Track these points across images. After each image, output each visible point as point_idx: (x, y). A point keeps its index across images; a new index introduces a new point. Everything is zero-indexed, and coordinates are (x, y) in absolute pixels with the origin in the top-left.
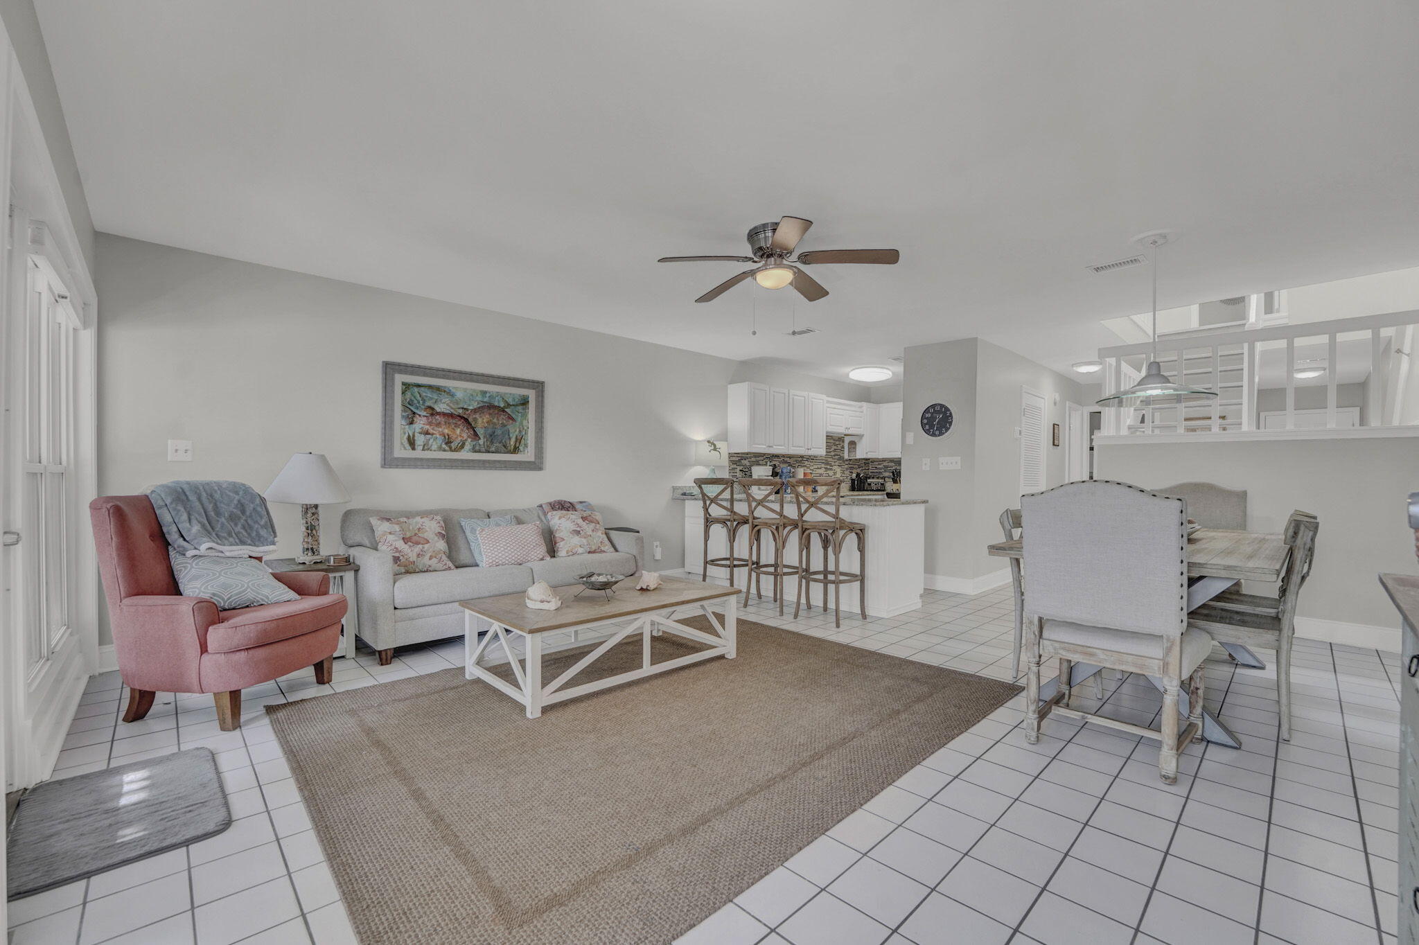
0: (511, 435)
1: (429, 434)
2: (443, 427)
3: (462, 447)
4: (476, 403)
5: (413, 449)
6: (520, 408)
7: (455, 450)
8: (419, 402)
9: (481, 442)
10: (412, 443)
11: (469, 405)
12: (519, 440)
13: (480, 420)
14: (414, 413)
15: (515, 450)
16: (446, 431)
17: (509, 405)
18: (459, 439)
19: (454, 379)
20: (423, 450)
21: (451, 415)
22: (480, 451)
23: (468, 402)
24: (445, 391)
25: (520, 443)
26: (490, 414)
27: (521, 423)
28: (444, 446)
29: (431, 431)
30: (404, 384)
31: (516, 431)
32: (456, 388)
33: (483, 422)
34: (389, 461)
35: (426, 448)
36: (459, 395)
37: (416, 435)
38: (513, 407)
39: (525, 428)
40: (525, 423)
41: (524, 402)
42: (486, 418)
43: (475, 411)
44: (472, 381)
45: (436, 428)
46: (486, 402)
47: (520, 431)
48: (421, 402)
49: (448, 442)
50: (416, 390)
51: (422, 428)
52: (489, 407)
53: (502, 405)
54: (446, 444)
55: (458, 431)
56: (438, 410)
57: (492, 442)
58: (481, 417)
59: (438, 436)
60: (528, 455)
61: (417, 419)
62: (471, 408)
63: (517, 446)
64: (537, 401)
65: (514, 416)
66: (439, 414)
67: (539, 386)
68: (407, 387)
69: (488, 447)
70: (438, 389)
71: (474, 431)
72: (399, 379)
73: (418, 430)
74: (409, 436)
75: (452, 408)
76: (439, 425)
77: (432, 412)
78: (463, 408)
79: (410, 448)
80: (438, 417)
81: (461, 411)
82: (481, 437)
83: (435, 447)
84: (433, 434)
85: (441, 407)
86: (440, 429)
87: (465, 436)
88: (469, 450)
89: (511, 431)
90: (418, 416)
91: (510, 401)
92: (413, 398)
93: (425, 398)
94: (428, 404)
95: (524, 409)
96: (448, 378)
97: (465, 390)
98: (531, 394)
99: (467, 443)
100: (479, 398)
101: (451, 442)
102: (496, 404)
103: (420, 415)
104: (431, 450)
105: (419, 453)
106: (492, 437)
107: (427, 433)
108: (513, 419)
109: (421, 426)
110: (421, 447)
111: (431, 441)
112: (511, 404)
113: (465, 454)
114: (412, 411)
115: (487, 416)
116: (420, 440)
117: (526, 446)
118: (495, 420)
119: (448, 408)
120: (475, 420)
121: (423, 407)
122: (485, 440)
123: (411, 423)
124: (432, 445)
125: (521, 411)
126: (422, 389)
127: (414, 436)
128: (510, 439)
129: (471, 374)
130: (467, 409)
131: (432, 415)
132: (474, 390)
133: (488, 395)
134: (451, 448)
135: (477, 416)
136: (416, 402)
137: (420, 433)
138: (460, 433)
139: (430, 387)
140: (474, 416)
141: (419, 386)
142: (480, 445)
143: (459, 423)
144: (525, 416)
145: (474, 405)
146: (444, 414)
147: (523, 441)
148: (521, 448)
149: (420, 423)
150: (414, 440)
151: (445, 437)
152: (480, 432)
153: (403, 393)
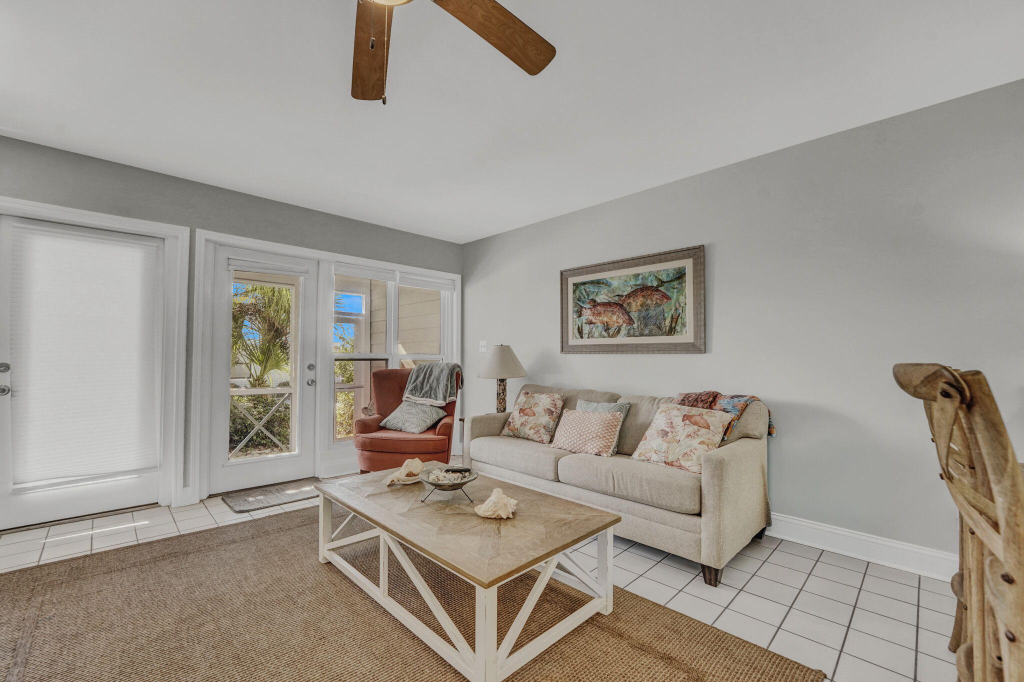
0: (666, 315)
1: (592, 323)
2: (603, 315)
3: (618, 332)
4: (630, 288)
5: (582, 337)
6: (675, 283)
7: (612, 336)
8: (585, 298)
9: (635, 326)
10: (580, 332)
11: (624, 291)
12: (675, 319)
13: (634, 304)
14: (582, 307)
15: (671, 331)
16: (605, 319)
17: (662, 283)
18: (616, 325)
19: (609, 270)
20: (588, 338)
21: (608, 304)
22: (634, 336)
23: (623, 289)
24: (603, 283)
25: (676, 322)
26: (643, 296)
27: (678, 300)
28: (604, 333)
29: (594, 321)
30: (574, 285)
31: (671, 309)
32: (612, 278)
33: (637, 306)
34: (565, 347)
35: (590, 336)
36: (615, 283)
37: (584, 325)
38: (667, 284)
39: (682, 305)
40: (682, 299)
41: (680, 276)
42: (640, 300)
43: (629, 296)
44: (624, 267)
45: (598, 318)
46: (638, 285)
47: (676, 309)
48: (586, 297)
49: (607, 329)
50: (582, 287)
51: (587, 319)
52: (643, 290)
53: (655, 284)
54: (605, 331)
55: (615, 318)
56: (599, 301)
57: (646, 325)
58: (634, 301)
59: (599, 324)
60: (686, 335)
61: (584, 311)
62: (626, 293)
63: (673, 325)
64: (695, 271)
65: (669, 294)
66: (599, 304)
67: (698, 254)
68: (576, 286)
69: (642, 330)
70: (598, 283)
71: (629, 315)
72: (572, 280)
73: (584, 321)
74: (579, 327)
75: (609, 297)
76: (599, 314)
77: (595, 304)
78: (618, 296)
79: (579, 337)
80: (598, 308)
81: (617, 298)
82: (636, 321)
83: (596, 334)
84: (595, 324)
85: (601, 298)
86: (601, 318)
87: (621, 321)
88: (624, 335)
89: (666, 311)
90: (584, 309)
91: (664, 278)
92: (581, 295)
93: (589, 293)
94: (591, 297)
95: (680, 283)
96: (604, 270)
97: (620, 278)
98: (688, 264)
99: (622, 329)
100: (633, 282)
101: (609, 329)
102: (649, 284)
103: (585, 308)
104: (594, 338)
105: (586, 341)
106: (645, 320)
107: (591, 323)
108: (668, 298)
109: (587, 317)
110: (587, 336)
111: (594, 329)
112: (665, 281)
113: (621, 339)
114: (580, 306)
115: (641, 299)
116: (586, 329)
117: (684, 325)
118: (649, 302)
119: (606, 298)
120: (629, 304)
121: (587, 301)
122: (639, 323)
123: (580, 316)
124: (594, 333)
125: (676, 286)
126: (587, 285)
127: (582, 326)
128: (665, 319)
129: (622, 261)
130: (622, 296)
131: (594, 306)
132: (628, 276)
133: (641, 277)
134: (609, 334)
135: (631, 300)
136: (583, 297)
137: (586, 323)
138: (616, 319)
139: (592, 282)
140: (628, 301)
141: (584, 284)
142: (634, 328)
143: (616, 310)
144: (681, 291)
145: (629, 290)
146: (604, 304)
147: (679, 320)
148: (678, 328)
149: (587, 314)
150: (582, 330)
151: (604, 325)
152: (634, 315)
153: (574, 292)
